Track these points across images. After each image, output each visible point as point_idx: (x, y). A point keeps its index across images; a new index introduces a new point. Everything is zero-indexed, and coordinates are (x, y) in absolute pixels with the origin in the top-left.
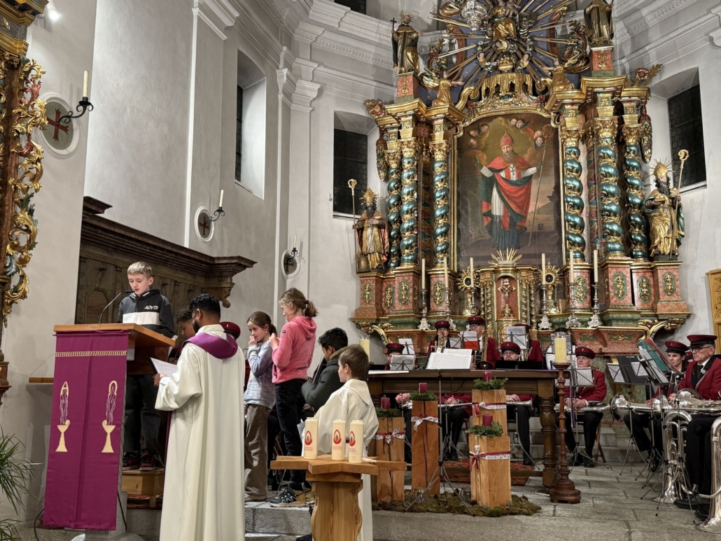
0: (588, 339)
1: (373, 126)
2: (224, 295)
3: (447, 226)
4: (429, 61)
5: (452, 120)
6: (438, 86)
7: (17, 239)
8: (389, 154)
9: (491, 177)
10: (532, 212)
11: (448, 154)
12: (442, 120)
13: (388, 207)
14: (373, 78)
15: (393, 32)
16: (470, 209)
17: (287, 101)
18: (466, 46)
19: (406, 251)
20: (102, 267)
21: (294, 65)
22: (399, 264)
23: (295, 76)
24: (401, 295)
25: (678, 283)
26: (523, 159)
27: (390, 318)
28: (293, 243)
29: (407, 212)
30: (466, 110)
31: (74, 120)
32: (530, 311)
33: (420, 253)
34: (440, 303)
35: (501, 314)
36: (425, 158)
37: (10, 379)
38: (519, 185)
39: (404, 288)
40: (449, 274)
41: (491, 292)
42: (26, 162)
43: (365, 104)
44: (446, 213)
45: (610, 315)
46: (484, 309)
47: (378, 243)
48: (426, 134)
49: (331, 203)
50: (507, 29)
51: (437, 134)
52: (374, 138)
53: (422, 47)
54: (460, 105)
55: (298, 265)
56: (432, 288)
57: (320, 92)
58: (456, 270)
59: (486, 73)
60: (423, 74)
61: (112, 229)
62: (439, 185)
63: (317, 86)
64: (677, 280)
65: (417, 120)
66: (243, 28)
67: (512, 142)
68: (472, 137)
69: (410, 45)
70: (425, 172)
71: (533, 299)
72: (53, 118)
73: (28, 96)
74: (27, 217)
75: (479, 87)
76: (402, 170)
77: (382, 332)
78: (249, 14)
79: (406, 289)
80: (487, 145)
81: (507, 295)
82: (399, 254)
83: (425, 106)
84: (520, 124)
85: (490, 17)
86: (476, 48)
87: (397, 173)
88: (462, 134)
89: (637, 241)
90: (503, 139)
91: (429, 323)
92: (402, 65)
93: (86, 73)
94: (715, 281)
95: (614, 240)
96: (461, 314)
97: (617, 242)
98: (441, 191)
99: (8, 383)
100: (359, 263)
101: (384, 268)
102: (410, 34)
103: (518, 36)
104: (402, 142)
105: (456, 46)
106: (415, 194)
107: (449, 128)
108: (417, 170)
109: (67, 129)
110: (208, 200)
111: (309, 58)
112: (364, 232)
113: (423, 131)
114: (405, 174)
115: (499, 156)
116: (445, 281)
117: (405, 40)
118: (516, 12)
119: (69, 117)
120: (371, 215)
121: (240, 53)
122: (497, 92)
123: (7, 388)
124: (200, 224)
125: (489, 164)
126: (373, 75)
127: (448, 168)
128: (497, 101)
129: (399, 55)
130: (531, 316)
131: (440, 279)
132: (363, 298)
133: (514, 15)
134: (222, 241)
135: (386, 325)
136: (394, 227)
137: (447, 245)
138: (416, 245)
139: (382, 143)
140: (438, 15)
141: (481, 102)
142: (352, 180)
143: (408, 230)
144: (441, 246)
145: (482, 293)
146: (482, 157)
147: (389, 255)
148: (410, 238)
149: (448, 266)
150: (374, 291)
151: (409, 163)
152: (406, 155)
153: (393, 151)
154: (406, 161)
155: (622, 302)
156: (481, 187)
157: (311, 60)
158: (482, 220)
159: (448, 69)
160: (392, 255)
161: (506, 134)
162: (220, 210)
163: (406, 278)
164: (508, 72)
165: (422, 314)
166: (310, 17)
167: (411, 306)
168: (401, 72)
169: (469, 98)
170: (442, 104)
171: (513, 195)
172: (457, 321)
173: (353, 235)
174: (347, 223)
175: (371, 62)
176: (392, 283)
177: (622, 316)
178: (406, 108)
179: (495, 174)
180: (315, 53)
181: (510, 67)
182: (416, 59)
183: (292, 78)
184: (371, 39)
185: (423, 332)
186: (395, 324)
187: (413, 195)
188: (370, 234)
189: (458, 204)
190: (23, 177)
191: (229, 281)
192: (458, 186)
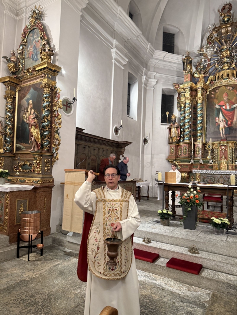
1: (176, 93)
2: (122, 153)
3: (202, 127)
4: (196, 68)
5: (205, 88)
6: (199, 77)
7: (55, 142)
8: (181, 102)
9: (219, 109)
10: (235, 121)
11: (203, 101)
12: (201, 89)
13: (180, 120)
14: (176, 75)
15: (183, 59)
16: (211, 120)
17: (146, 87)
18: (211, 61)
19: (186, 136)
20: (84, 147)
21: (148, 74)
22: (183, 141)
23: (148, 78)
24: (184, 151)
26: (232, 101)
27: (180, 159)
28: (147, 134)
29: (187, 122)
30: (210, 84)
31: (72, 105)
32: (232, 158)
33: (192, 136)
34: (198, 154)
35: (221, 158)
36: (194, 102)
37: (55, 183)
38: (230, 111)
39: (185, 149)
40: (202, 144)
41: (218, 151)
42: (57, 119)
43: (173, 85)
44: (201, 122)
46: (215, 156)
47: (176, 133)
48: (195, 94)
49: (160, 120)
50: (227, 54)
51: (199, 94)
52: (176, 96)
53: (194, 63)
54: (208, 83)
55: (148, 142)
56: (196, 149)
57: (157, 82)
58: (205, 143)
59: (218, 70)
60: (194, 73)
61: (87, 135)
62: (199, 112)
63: (156, 80)
65: (191, 89)
66: (130, 64)
67: (228, 95)
68: (212, 94)
69: (189, 63)
70: (194, 108)
71: (234, 153)
72: (65, 104)
73: (57, 98)
74: (58, 136)
75: (215, 76)
76: (186, 107)
77: (177, 163)
78: (132, 59)
79: (186, 149)
80: (218, 97)
81: (223, 151)
82: (184, 137)
83: (194, 84)
84: (231, 88)
85: (220, 50)
86: (214, 62)
87: (184, 108)
88: (208, 93)
90: (224, 94)
91: (194, 161)
92: (186, 70)
93: (74, 89)
96: (206, 158)
98: (200, 114)
99: (54, 185)
100: (169, 140)
101: (178, 142)
102: (189, 59)
103: (231, 55)
104: (186, 98)
105: (207, 61)
106: (190, 116)
107: (204, 91)
108: (191, 107)
109: (70, 107)
110: (118, 123)
111: (153, 71)
112: (171, 130)
113: (194, 93)
114: (187, 109)
115: (223, 100)
116: (200, 146)
117: (187, 61)
118: (230, 47)
119: (70, 103)
120: (174, 124)
121: (129, 73)
122: (222, 77)
123: (54, 186)
124: (115, 131)
125: (219, 103)
126: (176, 74)
127: (203, 106)
128: (222, 81)
129: (185, 67)
130: (233, 159)
131: (199, 146)
132: (171, 152)
133: (230, 48)
134: (122, 135)
135: (179, 161)
136: (182, 127)
137: (202, 134)
138: (190, 134)
139: (179, 98)
140: (201, 51)
141: (216, 81)
142: (167, 112)
143: (187, 129)
144: (199, 134)
145: (214, 151)
146: (216, 101)
147: (180, 137)
148: (187, 131)
149: (202, 141)
150: (174, 150)
151: (188, 105)
152: (187, 102)
153: (183, 101)
154: (187, 104)
156: (216, 112)
157: (154, 72)
158: (216, 124)
159: (204, 70)
160: (181, 137)
161: (225, 93)
162: (121, 126)
163: (186, 146)
164: (227, 69)
165: (192, 158)
166: (154, 57)
167: (187, 155)
168: (186, 73)
169: (211, 80)
170: (201, 83)
171: (228, 115)
172: (204, 161)
173: (167, 131)
174: (166, 126)
175: (175, 70)
176: (181, 147)
178: (187, 86)
179: (221, 107)
180: (156, 69)
181: (228, 67)
182: (191, 68)
183: (147, 78)
184: (175, 62)
185: (192, 164)
186: (182, 161)
187: (189, 116)
188: (174, 130)
189: (206, 118)
190: (56, 124)
191: (124, 149)
192: (207, 112)
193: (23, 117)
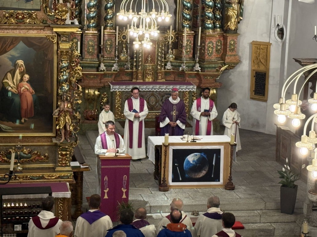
0: (192, 77)
3: (114, 3)
19: (92, 21)
25: (236, 45)
34: (110, 52)
45: (205, 65)
56: (105, 42)
64: (236, 44)
71: (163, 52)
79: (92, 45)
89: (218, 18)
91: (105, 66)
94: (255, 48)
95: (209, 23)
97: (211, 23)
130: (162, 62)
137: (113, 15)
144: (110, 16)
155: (210, 57)
177: (210, 65)
185: (104, 74)
193: (3, 83)
